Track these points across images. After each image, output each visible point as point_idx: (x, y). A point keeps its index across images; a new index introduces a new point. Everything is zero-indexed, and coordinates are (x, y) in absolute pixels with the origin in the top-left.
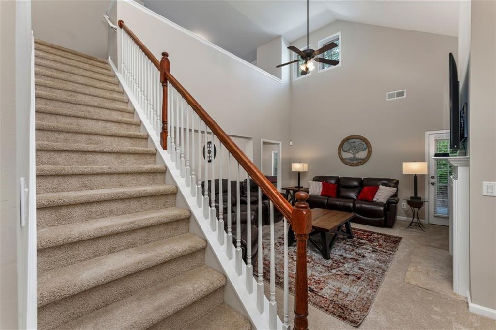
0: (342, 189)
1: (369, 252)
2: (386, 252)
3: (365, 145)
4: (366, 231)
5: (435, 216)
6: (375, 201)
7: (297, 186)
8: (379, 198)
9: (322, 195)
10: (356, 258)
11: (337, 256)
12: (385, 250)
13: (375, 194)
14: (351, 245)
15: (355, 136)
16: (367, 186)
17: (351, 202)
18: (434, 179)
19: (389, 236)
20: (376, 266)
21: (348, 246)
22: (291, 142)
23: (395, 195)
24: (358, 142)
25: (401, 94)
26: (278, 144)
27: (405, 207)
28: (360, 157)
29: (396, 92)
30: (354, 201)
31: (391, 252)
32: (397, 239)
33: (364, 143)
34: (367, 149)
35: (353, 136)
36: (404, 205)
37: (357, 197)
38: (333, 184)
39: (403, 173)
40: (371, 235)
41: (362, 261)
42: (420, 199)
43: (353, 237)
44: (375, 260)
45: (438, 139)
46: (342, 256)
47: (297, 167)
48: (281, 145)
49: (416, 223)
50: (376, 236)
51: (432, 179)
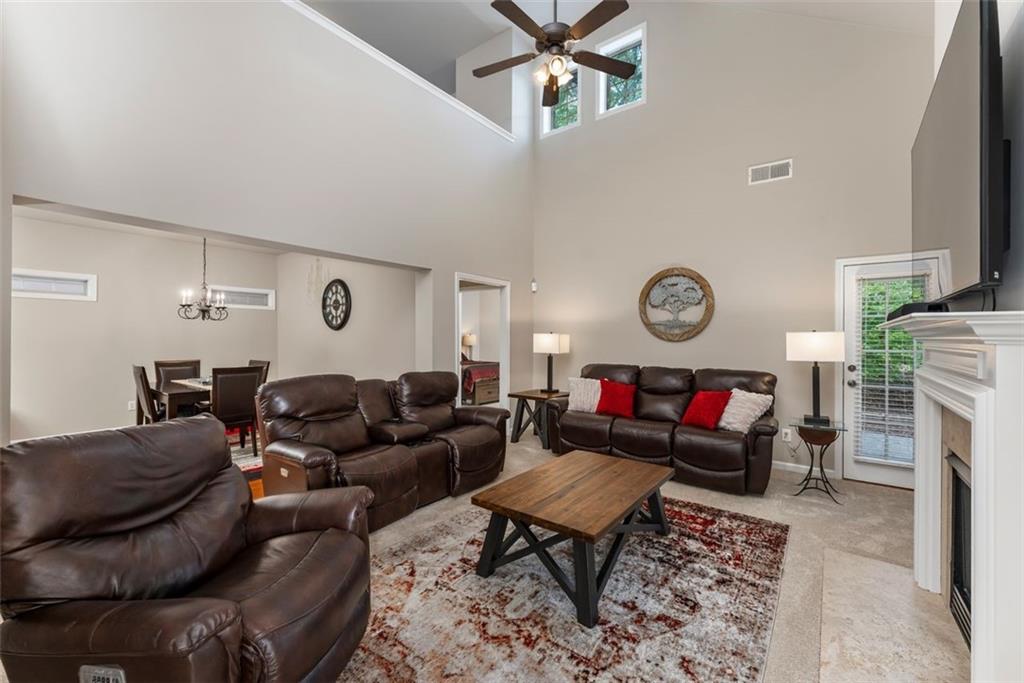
0: (646, 397)
1: (710, 588)
2: (753, 585)
3: (700, 293)
4: (700, 509)
5: (857, 462)
6: (722, 429)
7: (546, 387)
8: (731, 420)
9: (600, 411)
10: (672, 613)
11: (620, 609)
12: (751, 578)
13: (723, 412)
14: (661, 560)
15: (677, 269)
16: (704, 390)
17: (665, 431)
18: (856, 372)
19: (759, 522)
20: (730, 647)
21: (652, 566)
22: (533, 284)
23: (769, 413)
24: (684, 283)
25: (781, 170)
26: (502, 288)
27: (789, 438)
28: (687, 321)
29: (770, 165)
30: (675, 427)
31: (767, 582)
32: (778, 532)
33: (697, 287)
34: (704, 302)
35: (673, 269)
36: (786, 434)
37: (681, 417)
38: (623, 383)
39: (789, 358)
40: (713, 522)
41: (689, 628)
42: (827, 422)
43: (669, 531)
44: (726, 618)
45: (865, 277)
46: (634, 608)
47: (544, 343)
48: (508, 290)
49: (817, 479)
50: (726, 523)
51: (850, 373)
